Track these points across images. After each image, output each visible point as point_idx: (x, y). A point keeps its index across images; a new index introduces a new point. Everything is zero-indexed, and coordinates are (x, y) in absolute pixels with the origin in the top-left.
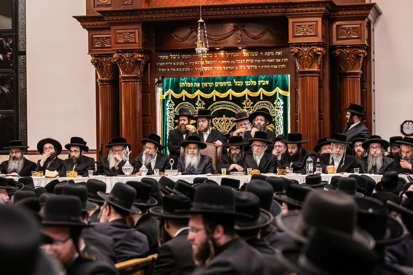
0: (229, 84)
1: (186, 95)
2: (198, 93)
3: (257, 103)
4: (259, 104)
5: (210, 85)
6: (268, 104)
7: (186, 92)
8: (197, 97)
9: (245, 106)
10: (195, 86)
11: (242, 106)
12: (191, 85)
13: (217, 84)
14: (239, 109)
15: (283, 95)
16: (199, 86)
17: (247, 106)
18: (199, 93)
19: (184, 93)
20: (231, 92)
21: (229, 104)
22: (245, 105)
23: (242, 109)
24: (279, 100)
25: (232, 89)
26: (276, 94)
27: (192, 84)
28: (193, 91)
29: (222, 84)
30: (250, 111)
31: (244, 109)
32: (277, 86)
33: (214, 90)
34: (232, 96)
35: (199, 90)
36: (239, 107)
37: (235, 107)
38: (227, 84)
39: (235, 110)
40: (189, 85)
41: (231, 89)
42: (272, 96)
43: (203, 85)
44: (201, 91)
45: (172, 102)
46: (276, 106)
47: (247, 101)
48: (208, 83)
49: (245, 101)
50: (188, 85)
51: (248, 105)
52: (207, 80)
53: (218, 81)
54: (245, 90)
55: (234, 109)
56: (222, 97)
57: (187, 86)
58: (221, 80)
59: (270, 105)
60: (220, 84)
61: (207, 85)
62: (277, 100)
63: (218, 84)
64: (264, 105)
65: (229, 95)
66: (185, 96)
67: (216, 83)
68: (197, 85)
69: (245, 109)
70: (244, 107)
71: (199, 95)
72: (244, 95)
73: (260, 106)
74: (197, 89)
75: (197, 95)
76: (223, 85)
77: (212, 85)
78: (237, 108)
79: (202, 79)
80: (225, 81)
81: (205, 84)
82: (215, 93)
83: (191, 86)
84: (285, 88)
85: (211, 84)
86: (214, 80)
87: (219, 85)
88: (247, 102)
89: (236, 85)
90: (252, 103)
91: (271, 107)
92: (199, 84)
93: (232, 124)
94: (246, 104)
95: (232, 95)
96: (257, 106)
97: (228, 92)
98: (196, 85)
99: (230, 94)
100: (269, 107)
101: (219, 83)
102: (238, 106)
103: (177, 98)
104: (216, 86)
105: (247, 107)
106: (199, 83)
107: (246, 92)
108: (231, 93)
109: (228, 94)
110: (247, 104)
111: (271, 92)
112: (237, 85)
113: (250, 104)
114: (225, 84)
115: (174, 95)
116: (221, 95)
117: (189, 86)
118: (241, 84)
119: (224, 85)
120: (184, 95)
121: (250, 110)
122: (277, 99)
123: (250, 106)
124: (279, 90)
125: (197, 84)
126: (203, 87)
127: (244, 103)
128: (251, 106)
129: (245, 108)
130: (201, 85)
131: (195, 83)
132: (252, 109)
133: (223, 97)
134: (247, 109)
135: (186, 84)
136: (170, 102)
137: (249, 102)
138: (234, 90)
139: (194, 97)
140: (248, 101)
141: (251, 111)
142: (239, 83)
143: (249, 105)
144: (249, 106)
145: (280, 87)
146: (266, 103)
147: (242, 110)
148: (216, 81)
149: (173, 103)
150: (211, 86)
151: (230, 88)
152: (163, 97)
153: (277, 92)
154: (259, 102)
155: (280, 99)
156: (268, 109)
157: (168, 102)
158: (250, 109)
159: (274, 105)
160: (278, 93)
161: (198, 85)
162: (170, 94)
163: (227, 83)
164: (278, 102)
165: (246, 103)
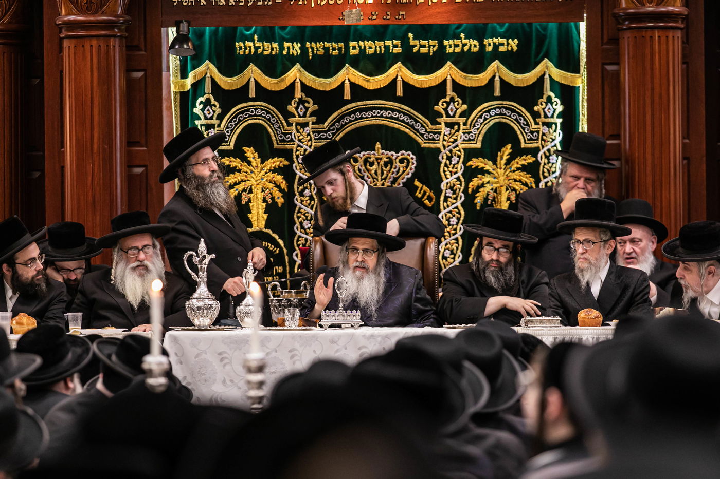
0: (395, 46)
1: (259, 81)
2: (295, 74)
3: (479, 108)
4: (488, 111)
5: (334, 49)
6: (513, 111)
7: (260, 71)
8: (293, 85)
9: (442, 117)
10: (285, 52)
11: (434, 117)
12: (272, 49)
13: (354, 48)
14: (422, 126)
15: (563, 82)
16: (299, 51)
17: (448, 116)
18: (298, 75)
19: (253, 73)
20: (399, 72)
21: (393, 110)
22: (443, 112)
23: (432, 125)
24: (549, 100)
25: (403, 63)
26: (541, 79)
27: (275, 45)
28: (279, 69)
29: (372, 47)
30: (458, 131)
31: (440, 124)
32: (547, 55)
33: (347, 65)
34: (405, 84)
35: (298, 66)
36: (424, 119)
37: (411, 118)
38: (387, 48)
39: (412, 126)
40: (269, 48)
41: (399, 64)
42: (528, 86)
43: (310, 51)
44: (303, 68)
45: (213, 101)
46: (542, 116)
47: (448, 99)
48: (327, 45)
49: (443, 100)
50: (264, 50)
51: (451, 114)
52: (323, 34)
53: (360, 37)
54: (444, 68)
55: (407, 123)
56: (371, 88)
57: (260, 51)
58: (368, 35)
59: (520, 115)
60: (365, 47)
61: (324, 48)
62: (544, 99)
63: (360, 47)
64: (501, 114)
65: (394, 81)
66: (257, 83)
67: (352, 44)
68: (291, 50)
69: (443, 125)
70: (438, 119)
71: (298, 80)
72: (440, 81)
73: (491, 116)
74: (291, 61)
75: (292, 81)
76: (376, 50)
77: (340, 49)
78: (417, 122)
79: (307, 30)
80: (382, 38)
81: (318, 48)
82: (348, 75)
83: (274, 53)
84: (569, 63)
85: (335, 47)
86: (347, 34)
87: (363, 51)
88: (448, 104)
89: (415, 49)
90: (465, 107)
91: (522, 121)
92: (297, 46)
93: (404, 171)
94: (446, 110)
95: (403, 81)
96: (480, 117)
97: (392, 72)
98: (288, 48)
99: (399, 78)
100: (516, 120)
101: (361, 43)
102: (420, 116)
103: (227, 88)
104: (353, 52)
105: (449, 120)
106: (299, 45)
107: (448, 72)
108: (400, 74)
109: (393, 78)
110: (449, 109)
111: (527, 75)
112: (419, 50)
113: (457, 109)
114: (380, 47)
115: (220, 79)
116: (368, 81)
117: (266, 53)
118: (429, 47)
119: (378, 49)
120: (252, 79)
121: (456, 127)
122: (545, 97)
123: (457, 115)
124: (548, 69)
125: (293, 47)
126: (311, 54)
127: (440, 108)
128: (461, 116)
129: (443, 123)
130: (304, 49)
131: (286, 44)
132: (465, 124)
133: (376, 88)
134: (448, 125)
135: (259, 47)
136: (207, 103)
137: (456, 104)
138: (409, 65)
139: (283, 86)
140: (452, 100)
141: (461, 130)
142: (424, 46)
143: (456, 112)
144: (454, 116)
145: (555, 60)
146: (507, 109)
147: (434, 127)
148: (351, 37)
149: (217, 104)
150: (336, 53)
151: (395, 58)
152: (183, 85)
153: (544, 75)
154: (486, 105)
155: (552, 95)
156: (512, 124)
157: (201, 103)
158: (458, 124)
159: (536, 115)
160: (547, 76)
161: (296, 49)
162: (208, 75)
163: (389, 43)
164: (547, 105)
165: (445, 105)
